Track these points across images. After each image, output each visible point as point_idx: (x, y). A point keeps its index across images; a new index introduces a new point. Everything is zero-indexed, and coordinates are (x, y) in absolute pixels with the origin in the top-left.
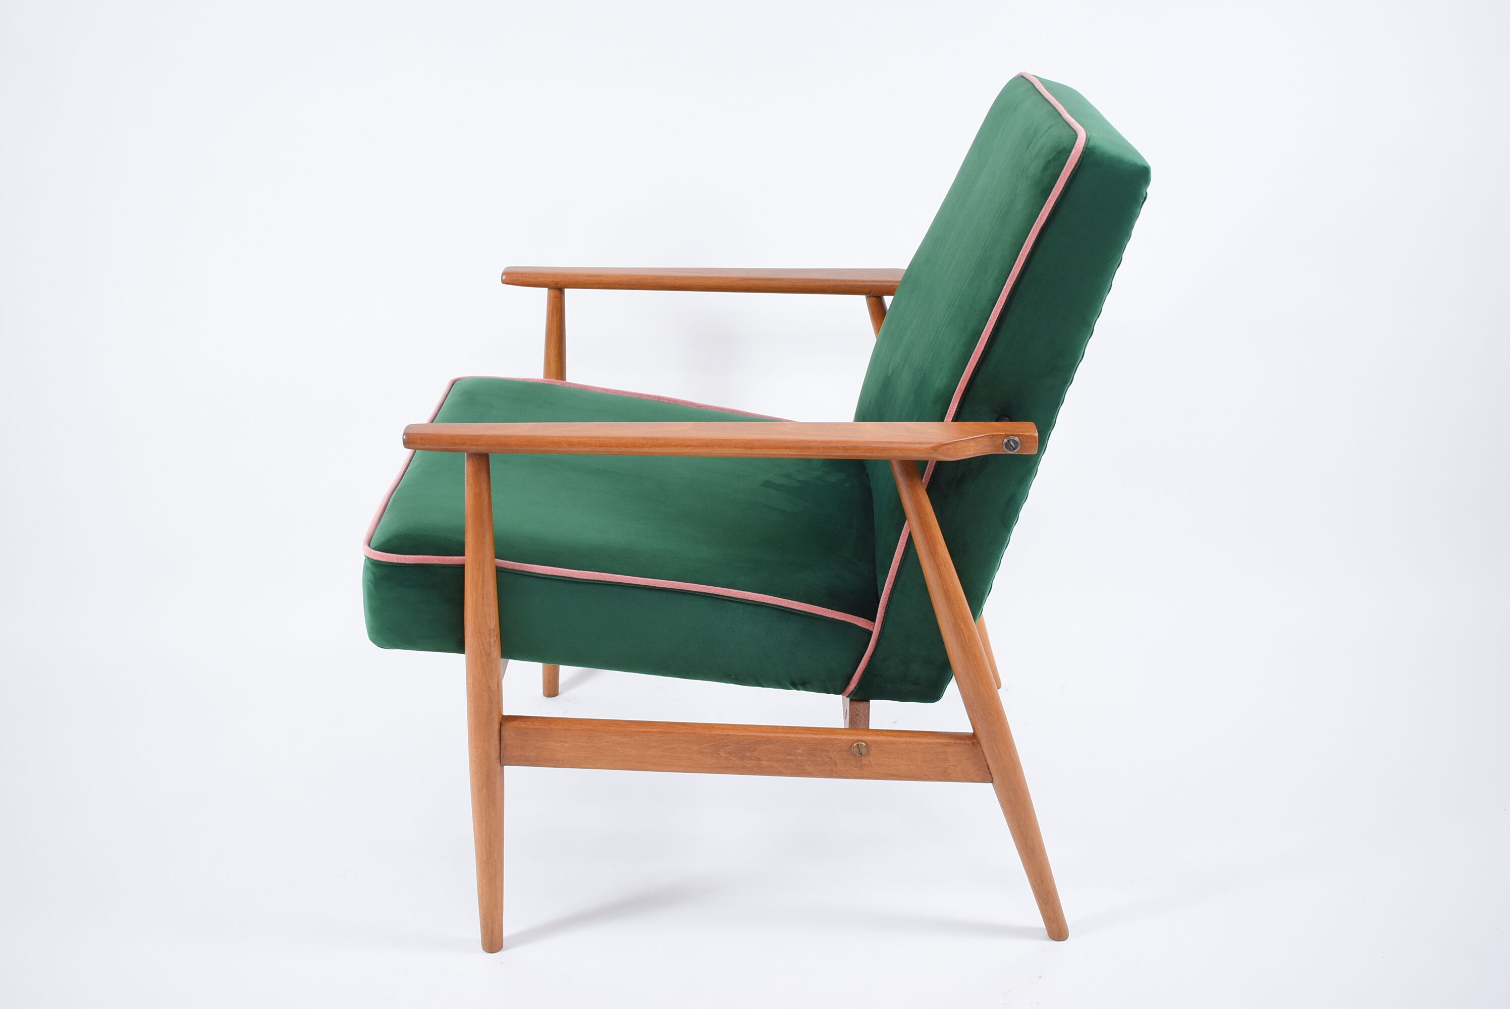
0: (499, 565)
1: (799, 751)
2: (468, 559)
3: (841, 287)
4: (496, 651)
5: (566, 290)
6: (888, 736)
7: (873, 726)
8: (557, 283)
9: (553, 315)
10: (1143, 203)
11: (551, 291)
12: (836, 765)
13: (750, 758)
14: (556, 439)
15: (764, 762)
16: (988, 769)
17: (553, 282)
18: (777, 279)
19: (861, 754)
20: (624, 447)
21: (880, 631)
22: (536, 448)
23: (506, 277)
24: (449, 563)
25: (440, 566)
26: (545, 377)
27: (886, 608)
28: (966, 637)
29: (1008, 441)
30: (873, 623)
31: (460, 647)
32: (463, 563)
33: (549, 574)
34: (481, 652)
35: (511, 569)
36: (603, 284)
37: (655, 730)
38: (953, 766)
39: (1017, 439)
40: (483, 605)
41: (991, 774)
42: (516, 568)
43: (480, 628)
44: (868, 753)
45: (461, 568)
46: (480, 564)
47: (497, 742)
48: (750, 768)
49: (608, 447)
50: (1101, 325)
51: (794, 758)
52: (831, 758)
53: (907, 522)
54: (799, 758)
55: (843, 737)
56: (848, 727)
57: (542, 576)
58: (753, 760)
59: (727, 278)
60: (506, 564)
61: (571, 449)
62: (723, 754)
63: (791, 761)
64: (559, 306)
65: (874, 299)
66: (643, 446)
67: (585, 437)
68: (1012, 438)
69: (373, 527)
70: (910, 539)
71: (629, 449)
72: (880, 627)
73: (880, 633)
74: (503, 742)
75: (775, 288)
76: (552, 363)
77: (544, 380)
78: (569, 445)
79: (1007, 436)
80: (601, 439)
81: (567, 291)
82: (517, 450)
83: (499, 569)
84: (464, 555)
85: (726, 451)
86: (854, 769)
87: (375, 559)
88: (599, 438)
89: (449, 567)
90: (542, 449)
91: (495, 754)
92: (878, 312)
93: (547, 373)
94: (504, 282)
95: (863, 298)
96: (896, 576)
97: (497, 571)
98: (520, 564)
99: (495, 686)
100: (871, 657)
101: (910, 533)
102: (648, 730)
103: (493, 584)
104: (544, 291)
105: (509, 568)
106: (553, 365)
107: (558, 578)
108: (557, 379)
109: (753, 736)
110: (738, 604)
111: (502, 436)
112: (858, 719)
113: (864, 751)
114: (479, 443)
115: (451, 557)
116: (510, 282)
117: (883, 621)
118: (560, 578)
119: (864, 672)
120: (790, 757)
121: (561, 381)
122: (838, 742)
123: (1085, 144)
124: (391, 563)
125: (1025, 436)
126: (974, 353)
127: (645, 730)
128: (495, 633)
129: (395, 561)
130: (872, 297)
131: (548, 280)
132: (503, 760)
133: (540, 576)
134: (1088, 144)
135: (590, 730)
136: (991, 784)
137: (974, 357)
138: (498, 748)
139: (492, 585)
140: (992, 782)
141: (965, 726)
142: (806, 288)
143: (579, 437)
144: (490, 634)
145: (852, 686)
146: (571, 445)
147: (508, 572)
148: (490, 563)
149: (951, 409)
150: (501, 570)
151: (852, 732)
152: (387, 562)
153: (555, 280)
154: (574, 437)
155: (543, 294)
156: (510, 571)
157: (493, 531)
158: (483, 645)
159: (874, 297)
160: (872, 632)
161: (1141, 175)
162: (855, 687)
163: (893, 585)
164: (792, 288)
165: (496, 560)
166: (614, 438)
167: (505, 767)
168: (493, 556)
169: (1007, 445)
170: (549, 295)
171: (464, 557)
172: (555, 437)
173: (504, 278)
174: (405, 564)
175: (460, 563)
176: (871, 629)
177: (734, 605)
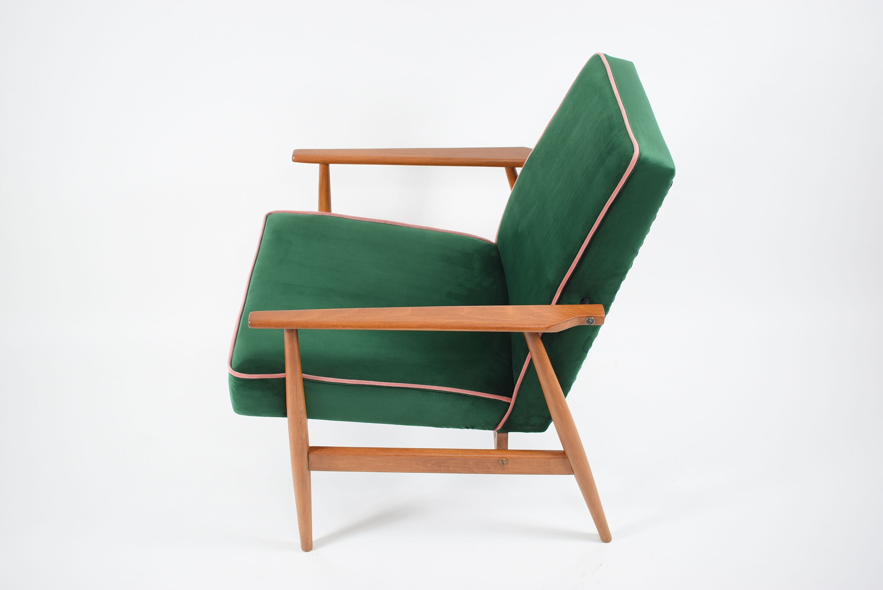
0: (304, 377)
1: (471, 463)
2: (288, 375)
3: (491, 163)
4: (304, 415)
6: (518, 455)
7: (510, 448)
8: (325, 162)
9: (323, 178)
10: (670, 187)
11: (321, 165)
12: (490, 468)
13: (444, 466)
14: (335, 323)
15: (451, 468)
16: (572, 469)
17: (322, 161)
18: (453, 159)
19: (504, 464)
20: (374, 328)
21: (515, 403)
22: (324, 329)
23: (295, 158)
24: (277, 378)
25: (271, 379)
26: (319, 210)
27: (518, 392)
28: (562, 411)
29: (588, 320)
30: (511, 398)
31: (285, 415)
32: (284, 377)
33: (332, 382)
34: (296, 422)
36: (352, 162)
37: (392, 454)
38: (553, 468)
39: (593, 318)
40: (297, 400)
41: (573, 471)
42: (314, 379)
43: (295, 411)
44: (507, 463)
45: (284, 379)
47: (306, 461)
48: (444, 471)
50: (642, 250)
51: (468, 466)
52: (487, 466)
53: (529, 353)
54: (470, 466)
55: (495, 456)
56: (496, 449)
58: (445, 467)
59: (424, 158)
60: (308, 377)
61: (344, 329)
62: (429, 465)
63: (466, 467)
64: (326, 173)
65: (510, 170)
66: (384, 327)
68: (590, 318)
69: (232, 349)
70: (531, 361)
71: (377, 329)
72: (515, 401)
73: (514, 404)
74: (309, 461)
75: (452, 163)
76: (323, 203)
77: (319, 213)
79: (588, 317)
80: (360, 324)
81: (331, 166)
82: (313, 329)
85: (431, 330)
86: (500, 470)
87: (236, 376)
88: (359, 322)
89: (277, 381)
90: (327, 329)
91: (305, 467)
92: (512, 176)
93: (321, 208)
94: (294, 161)
96: (524, 377)
97: (303, 380)
98: (316, 376)
99: (304, 437)
100: (509, 415)
101: (531, 358)
102: (388, 454)
105: (310, 379)
106: (324, 204)
108: (327, 212)
109: (445, 456)
110: (437, 393)
111: (304, 322)
112: (502, 444)
113: (505, 463)
115: (278, 374)
116: (297, 161)
117: (516, 398)
118: (338, 384)
119: (505, 422)
120: (465, 466)
121: (329, 213)
122: (491, 458)
123: (638, 158)
124: (245, 378)
125: (598, 317)
126: (570, 268)
127: (387, 454)
128: (304, 412)
129: (247, 378)
131: (319, 160)
132: (309, 469)
133: (328, 383)
134: (640, 157)
135: (357, 455)
136: (573, 475)
137: (570, 271)
138: (307, 464)
139: (301, 390)
140: (574, 474)
141: (559, 447)
144: (301, 413)
145: (499, 428)
147: (309, 381)
148: (299, 376)
149: (556, 296)
150: (306, 381)
151: (499, 452)
152: (242, 378)
153: (324, 160)
155: (316, 167)
158: (298, 419)
159: (510, 168)
160: (510, 403)
161: (670, 173)
162: (501, 429)
163: (522, 381)
167: (311, 471)
168: (301, 372)
170: (320, 167)
171: (285, 374)
173: (294, 158)
174: (253, 379)
176: (509, 402)
177: (435, 393)
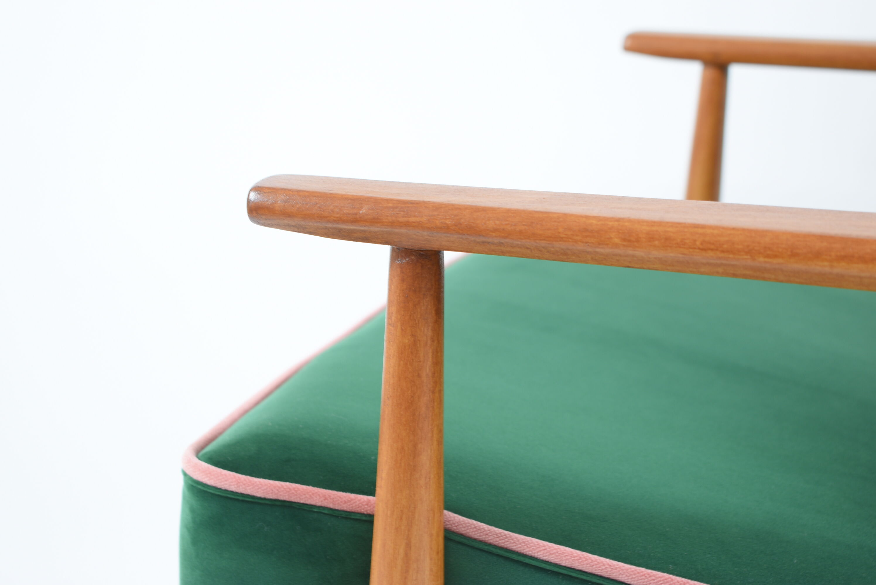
0: (451, 527)
14: (594, 222)
20: (768, 256)
22: (543, 243)
24: (346, 507)
25: (326, 512)
32: (370, 513)
33: (564, 563)
35: (481, 542)
42: (491, 539)
45: (367, 521)
46: (401, 519)
49: (723, 252)
57: (548, 567)
60: (478, 529)
61: (630, 252)
66: (817, 255)
67: (668, 223)
71: (780, 260)
78: (624, 240)
80: (709, 231)
82: (500, 244)
83: (454, 537)
84: (372, 492)
88: (703, 227)
89: (346, 518)
90: (559, 245)
97: (445, 540)
98: (501, 531)
103: (431, 570)
105: (476, 537)
107: (584, 578)
111: (466, 208)
114: (412, 219)
115: (353, 496)
118: (588, 578)
124: (226, 490)
129: (233, 488)
133: (543, 566)
139: (427, 572)
143: (653, 223)
146: (630, 241)
147: (473, 548)
148: (432, 519)
150: (458, 539)
152: (215, 488)
154: (640, 222)
156: (476, 545)
157: (440, 442)
165: (446, 512)
166: (744, 230)
168: (442, 505)
171: (374, 499)
172: (594, 217)
174: (253, 497)
175: (365, 510)
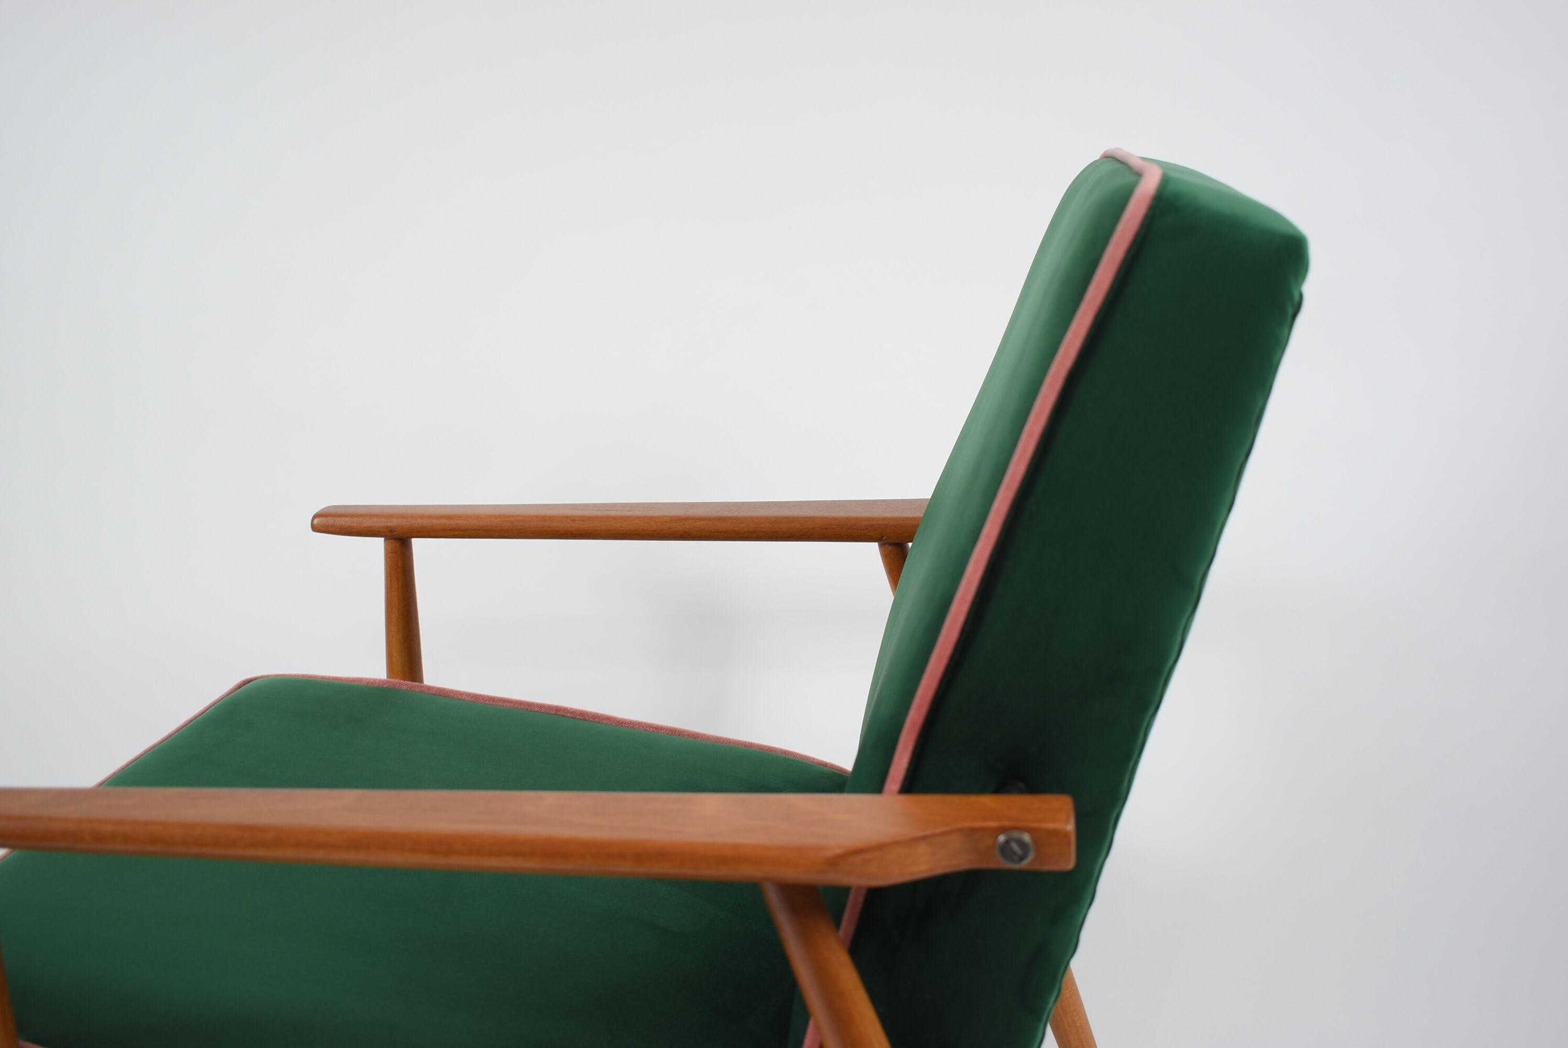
3: (834, 528)
5: (415, 541)
9: (393, 580)
11: (391, 541)
18: (730, 518)
23: (318, 522)
26: (388, 677)
29: (1007, 842)
36: (461, 530)
39: (1026, 837)
59: (652, 517)
64: (404, 564)
65: (890, 548)
68: (1016, 834)
75: (726, 532)
76: (394, 654)
77: (388, 682)
79: (1002, 830)
81: (416, 543)
85: (396, 858)
92: (895, 570)
93: (392, 670)
94: (315, 528)
95: (874, 547)
104: (379, 544)
106: (401, 659)
108: (404, 680)
116: (323, 529)
121: (415, 683)
125: (1044, 829)
130: (887, 546)
142: (777, 532)
159: (890, 544)
164: (754, 532)
169: (1005, 850)
170: (387, 547)
173: (315, 522)
